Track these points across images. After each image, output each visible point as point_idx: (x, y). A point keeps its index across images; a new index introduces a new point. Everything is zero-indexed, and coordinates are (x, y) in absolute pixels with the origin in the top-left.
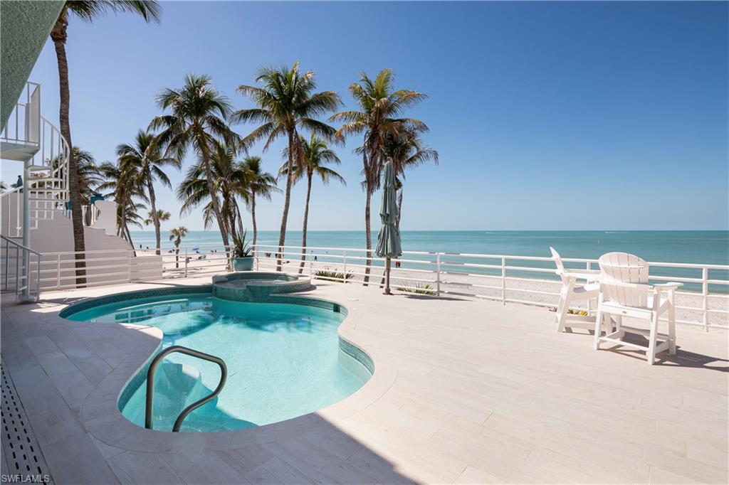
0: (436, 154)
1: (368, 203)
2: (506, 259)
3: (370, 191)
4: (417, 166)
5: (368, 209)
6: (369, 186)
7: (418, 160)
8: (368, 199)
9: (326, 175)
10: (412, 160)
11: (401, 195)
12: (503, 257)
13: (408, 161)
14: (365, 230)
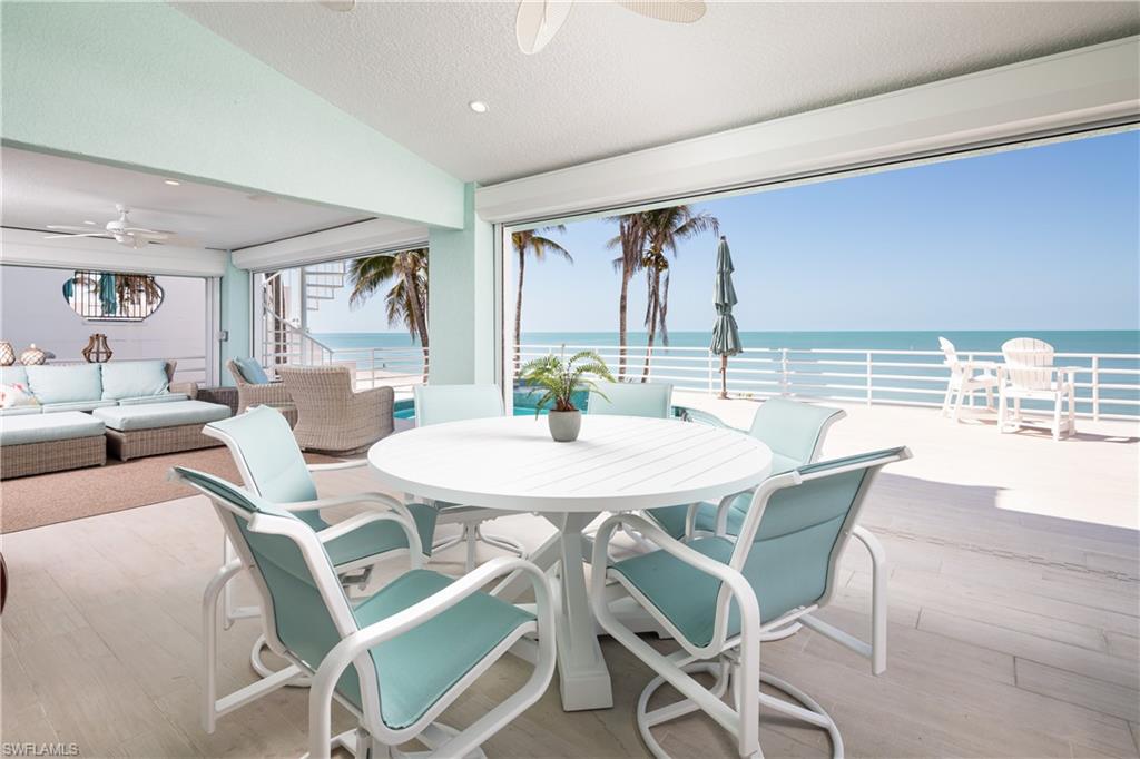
0: (715, 222)
1: (624, 289)
2: (872, 355)
3: (628, 272)
4: (689, 238)
5: (623, 298)
6: (626, 266)
7: (691, 231)
8: (625, 283)
9: (541, 248)
10: (682, 230)
11: (667, 279)
12: (869, 352)
13: (677, 231)
14: (618, 330)
